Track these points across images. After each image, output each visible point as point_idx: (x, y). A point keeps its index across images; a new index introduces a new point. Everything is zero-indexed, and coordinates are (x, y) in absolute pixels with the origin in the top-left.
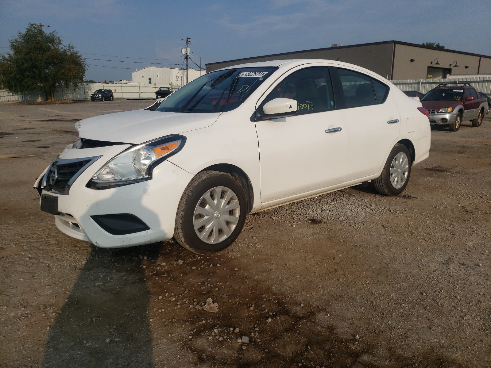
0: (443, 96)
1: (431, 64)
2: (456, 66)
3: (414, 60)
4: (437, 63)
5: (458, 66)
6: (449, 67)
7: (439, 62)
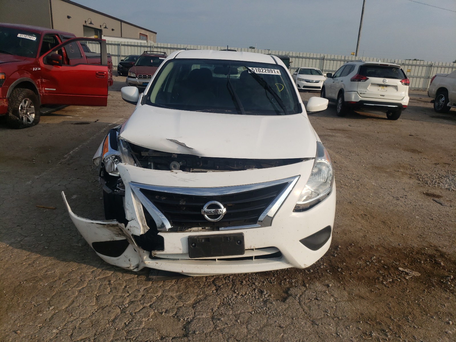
0: (152, 62)
1: (85, 23)
2: (106, 28)
3: (71, 17)
4: (91, 23)
5: (108, 29)
6: (99, 28)
7: (92, 22)
